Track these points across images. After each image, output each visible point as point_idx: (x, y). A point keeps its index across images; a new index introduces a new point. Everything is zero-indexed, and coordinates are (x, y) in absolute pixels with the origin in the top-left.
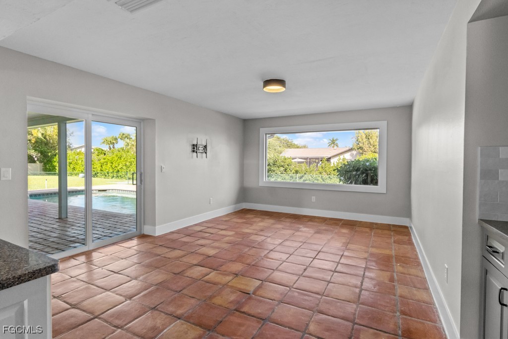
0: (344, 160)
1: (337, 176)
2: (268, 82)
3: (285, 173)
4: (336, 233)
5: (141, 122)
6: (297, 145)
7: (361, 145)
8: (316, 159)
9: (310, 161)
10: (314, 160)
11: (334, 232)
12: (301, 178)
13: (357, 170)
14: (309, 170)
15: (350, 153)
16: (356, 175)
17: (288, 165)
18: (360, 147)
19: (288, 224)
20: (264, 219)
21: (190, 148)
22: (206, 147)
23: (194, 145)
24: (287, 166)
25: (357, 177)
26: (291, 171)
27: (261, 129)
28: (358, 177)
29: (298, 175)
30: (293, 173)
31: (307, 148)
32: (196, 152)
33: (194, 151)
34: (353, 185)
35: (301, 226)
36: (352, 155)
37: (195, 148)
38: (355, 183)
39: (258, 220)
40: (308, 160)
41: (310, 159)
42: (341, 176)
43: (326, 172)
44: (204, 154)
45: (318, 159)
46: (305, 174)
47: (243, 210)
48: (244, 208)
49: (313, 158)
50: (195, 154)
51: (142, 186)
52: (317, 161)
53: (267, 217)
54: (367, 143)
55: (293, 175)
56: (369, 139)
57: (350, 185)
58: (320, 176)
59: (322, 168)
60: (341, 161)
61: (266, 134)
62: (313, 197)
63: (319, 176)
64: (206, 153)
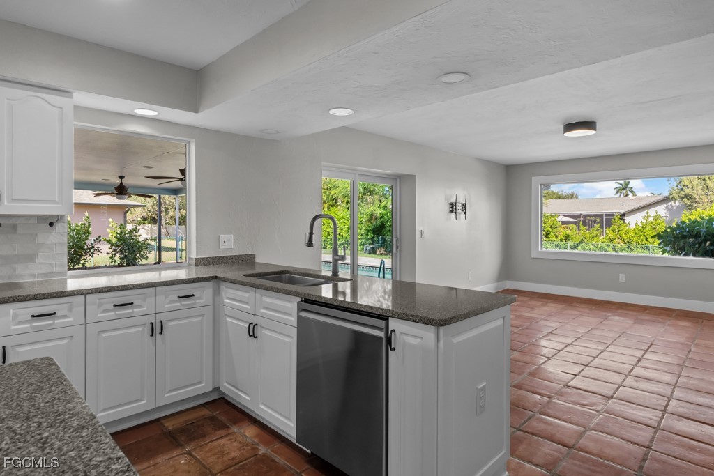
0: (657, 218)
1: (659, 245)
2: (570, 127)
3: (547, 239)
4: (669, 325)
5: (396, 179)
6: (557, 194)
7: (687, 191)
8: (596, 216)
9: (586, 221)
10: (593, 218)
11: (667, 324)
12: (575, 247)
13: (697, 235)
14: (588, 236)
15: (665, 205)
16: (694, 244)
17: (551, 227)
18: (686, 196)
19: (587, 311)
20: (547, 303)
21: (447, 208)
22: (465, 205)
23: (452, 204)
24: (551, 229)
25: (697, 246)
26: (557, 237)
27: (533, 178)
28: (699, 247)
29: (570, 243)
30: (561, 240)
31: (577, 197)
32: (455, 213)
33: (452, 211)
34: (691, 258)
35: (609, 314)
36: (670, 210)
37: (453, 207)
38: (694, 255)
39: (538, 303)
40: (582, 219)
41: (585, 216)
42: (666, 245)
43: (621, 238)
44: (463, 215)
45: (600, 216)
46: (582, 241)
47: (508, 290)
48: (507, 287)
49: (590, 216)
50: (453, 215)
51: (398, 254)
52: (598, 220)
53: (549, 301)
54: (700, 187)
55: (561, 243)
56: (704, 180)
57: (686, 258)
58: (611, 244)
59: (614, 231)
60: (651, 219)
61: (541, 185)
62: (621, 275)
63: (608, 246)
64: (465, 213)
